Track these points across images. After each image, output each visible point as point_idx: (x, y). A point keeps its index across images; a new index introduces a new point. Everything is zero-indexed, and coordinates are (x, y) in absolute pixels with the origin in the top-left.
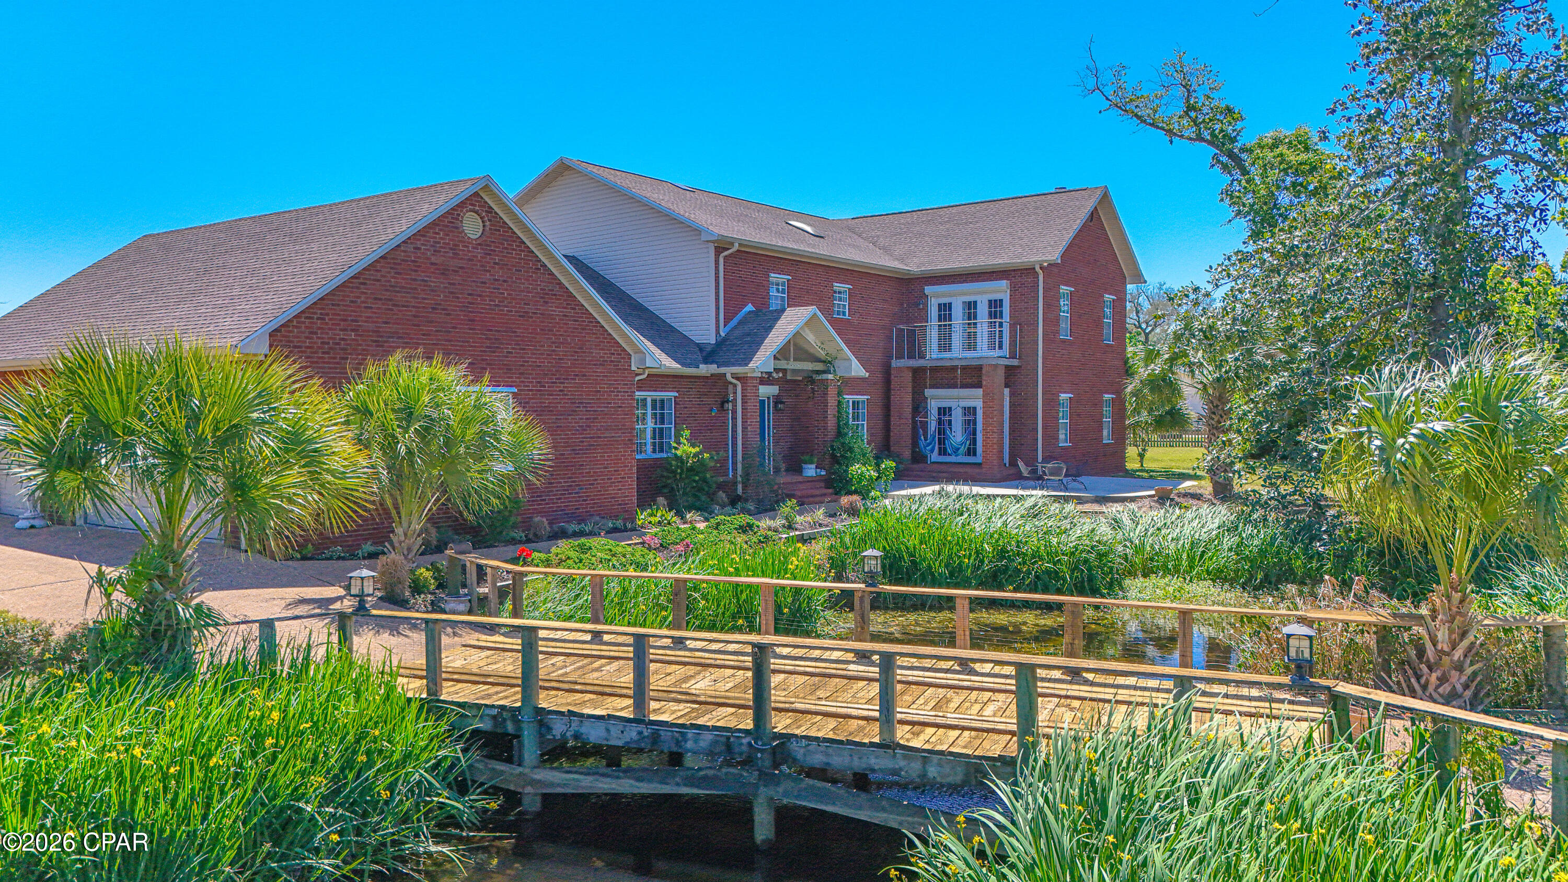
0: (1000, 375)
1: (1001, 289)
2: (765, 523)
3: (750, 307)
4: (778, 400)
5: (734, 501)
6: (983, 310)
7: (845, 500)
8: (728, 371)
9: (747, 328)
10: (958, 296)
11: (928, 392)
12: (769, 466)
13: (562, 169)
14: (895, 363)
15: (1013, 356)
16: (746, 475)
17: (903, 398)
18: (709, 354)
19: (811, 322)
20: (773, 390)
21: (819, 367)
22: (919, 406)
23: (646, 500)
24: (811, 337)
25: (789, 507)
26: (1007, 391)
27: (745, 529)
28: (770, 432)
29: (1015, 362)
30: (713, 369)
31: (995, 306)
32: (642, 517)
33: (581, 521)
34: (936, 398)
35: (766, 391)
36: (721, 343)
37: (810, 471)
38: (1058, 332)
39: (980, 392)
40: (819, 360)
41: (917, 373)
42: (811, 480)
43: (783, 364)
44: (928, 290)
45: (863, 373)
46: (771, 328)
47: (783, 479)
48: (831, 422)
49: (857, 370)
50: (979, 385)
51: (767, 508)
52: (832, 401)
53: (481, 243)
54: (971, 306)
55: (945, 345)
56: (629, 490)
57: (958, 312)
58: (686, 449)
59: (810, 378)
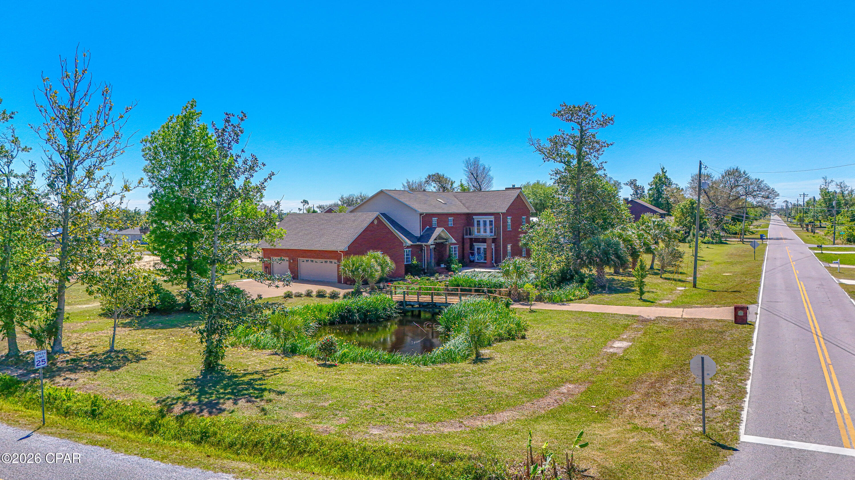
0: (491, 241)
1: (492, 218)
2: (432, 278)
3: (428, 227)
4: (435, 248)
5: (425, 273)
6: (488, 223)
7: (450, 273)
8: (423, 244)
9: (427, 233)
10: (482, 219)
11: (474, 244)
12: (433, 264)
13: (382, 192)
14: (465, 237)
15: (495, 235)
16: (427, 268)
17: (467, 246)
18: (419, 239)
19: (443, 231)
20: (434, 246)
21: (444, 241)
22: (472, 247)
23: (406, 274)
24: (443, 234)
25: (437, 275)
26: (493, 244)
27: (428, 280)
28: (433, 256)
29: (495, 237)
30: (420, 243)
31: (491, 222)
32: (406, 277)
33: (395, 278)
34: (476, 245)
35: (431, 247)
36: (421, 236)
37: (443, 266)
38: (507, 229)
39: (486, 244)
40: (444, 239)
41: (471, 239)
42: (443, 268)
43: (436, 241)
44: (474, 217)
45: (456, 242)
46: (433, 233)
47: (436, 268)
48: (448, 253)
49: (454, 241)
50: (485, 242)
51: (432, 275)
52: (448, 249)
53: (377, 225)
54: (485, 222)
55: (479, 232)
56: (403, 271)
57: (482, 223)
58: (415, 262)
59: (442, 243)
